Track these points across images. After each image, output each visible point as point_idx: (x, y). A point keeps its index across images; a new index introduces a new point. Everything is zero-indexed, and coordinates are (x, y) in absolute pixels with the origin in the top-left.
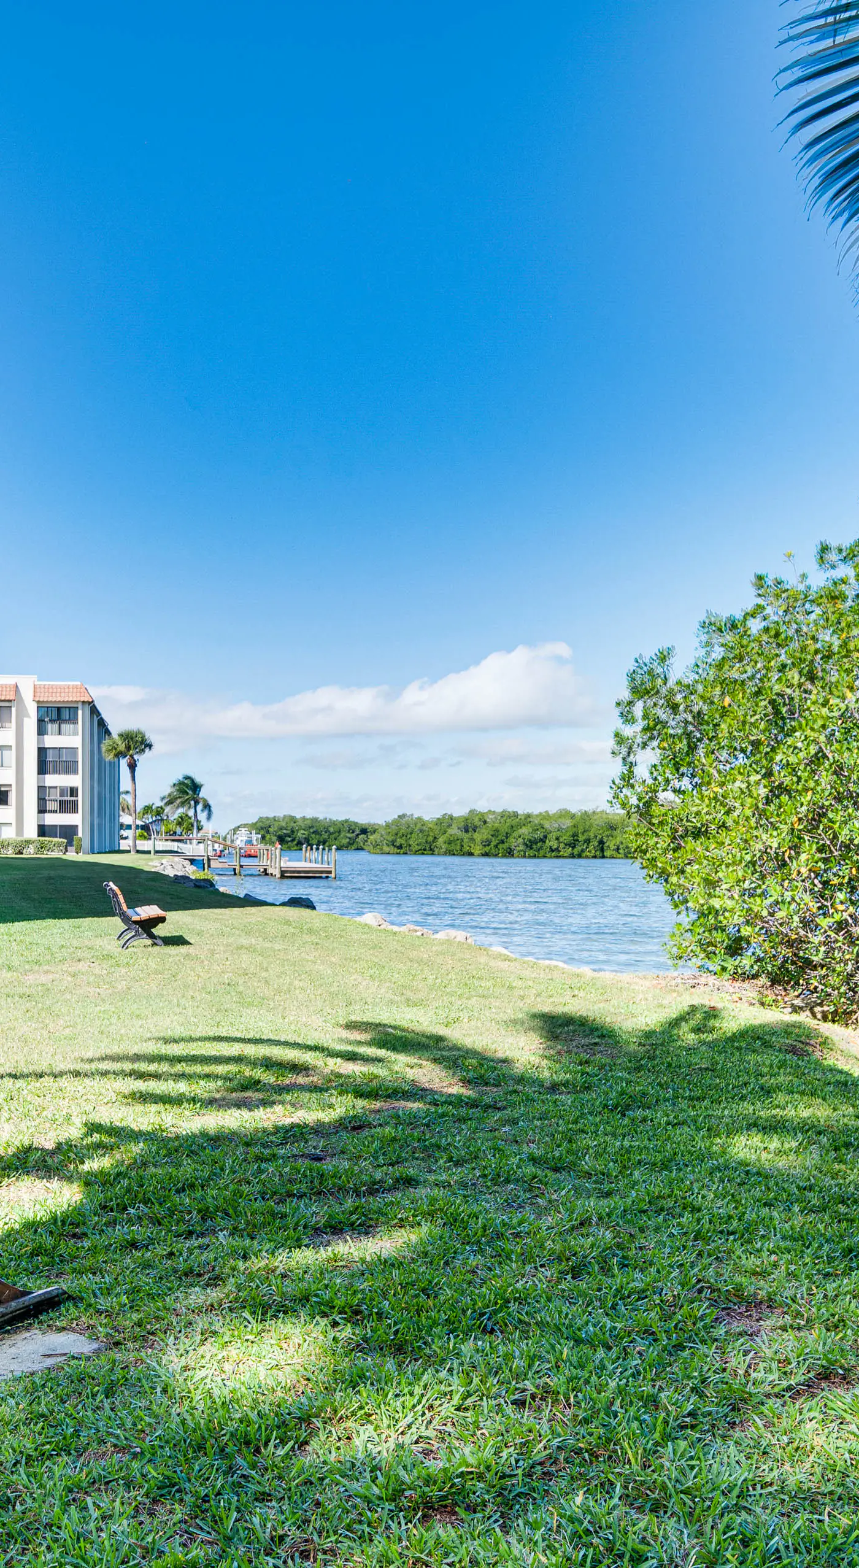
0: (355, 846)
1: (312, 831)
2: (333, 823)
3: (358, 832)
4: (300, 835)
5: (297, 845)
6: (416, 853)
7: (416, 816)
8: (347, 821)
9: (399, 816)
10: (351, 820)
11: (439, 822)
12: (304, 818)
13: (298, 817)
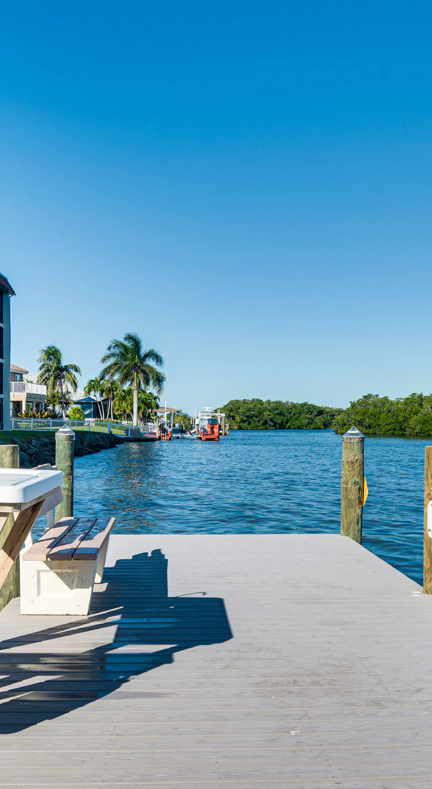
0: (313, 426)
1: (276, 412)
2: (294, 406)
3: (316, 413)
4: (266, 415)
5: (263, 425)
6: (385, 435)
7: (381, 397)
8: (306, 404)
9: (365, 397)
10: (309, 403)
11: (409, 401)
12: (269, 402)
13: (264, 401)
